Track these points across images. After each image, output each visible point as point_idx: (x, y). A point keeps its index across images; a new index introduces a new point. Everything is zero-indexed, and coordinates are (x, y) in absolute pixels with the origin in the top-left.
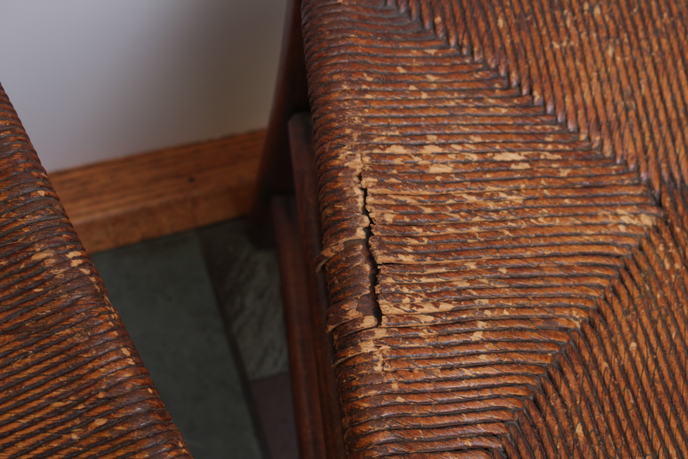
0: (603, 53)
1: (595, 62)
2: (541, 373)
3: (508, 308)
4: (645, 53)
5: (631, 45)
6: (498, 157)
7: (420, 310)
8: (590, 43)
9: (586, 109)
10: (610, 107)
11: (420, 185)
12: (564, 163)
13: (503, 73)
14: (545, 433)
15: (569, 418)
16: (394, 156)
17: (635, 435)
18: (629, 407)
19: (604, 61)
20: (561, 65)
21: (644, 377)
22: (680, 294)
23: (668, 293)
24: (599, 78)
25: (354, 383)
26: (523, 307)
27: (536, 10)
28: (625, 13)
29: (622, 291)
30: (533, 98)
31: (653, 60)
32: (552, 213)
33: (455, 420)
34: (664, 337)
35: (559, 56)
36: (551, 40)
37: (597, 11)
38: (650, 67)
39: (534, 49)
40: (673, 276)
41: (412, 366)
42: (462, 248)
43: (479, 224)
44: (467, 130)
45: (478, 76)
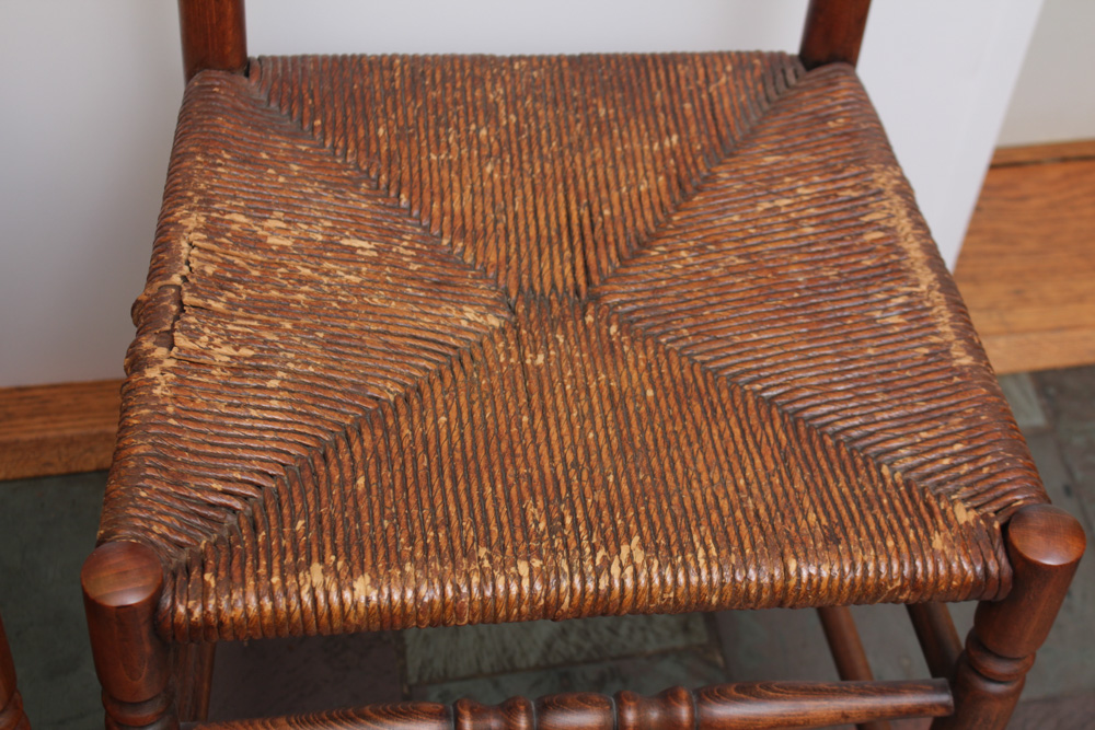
0: (481, 169)
1: (471, 176)
2: (337, 430)
3: (315, 366)
4: (525, 174)
5: (512, 166)
6: (345, 242)
7: (217, 350)
8: (469, 158)
9: (453, 216)
10: (479, 217)
11: (254, 249)
12: (417, 259)
13: (373, 175)
14: (323, 481)
15: (354, 471)
16: (233, 222)
17: (418, 492)
18: (420, 467)
19: (481, 177)
20: (435, 174)
21: (445, 445)
22: (506, 382)
23: (495, 380)
24: (472, 191)
25: (131, 403)
26: (333, 369)
27: (421, 125)
28: (513, 138)
29: (448, 375)
30: (400, 200)
31: (533, 182)
32: (389, 296)
33: (230, 452)
34: (477, 415)
35: (434, 166)
36: (429, 151)
37: (483, 132)
38: (528, 187)
39: (410, 157)
40: (505, 368)
41: (194, 396)
42: (282, 308)
43: (307, 293)
44: (319, 214)
45: (346, 174)
